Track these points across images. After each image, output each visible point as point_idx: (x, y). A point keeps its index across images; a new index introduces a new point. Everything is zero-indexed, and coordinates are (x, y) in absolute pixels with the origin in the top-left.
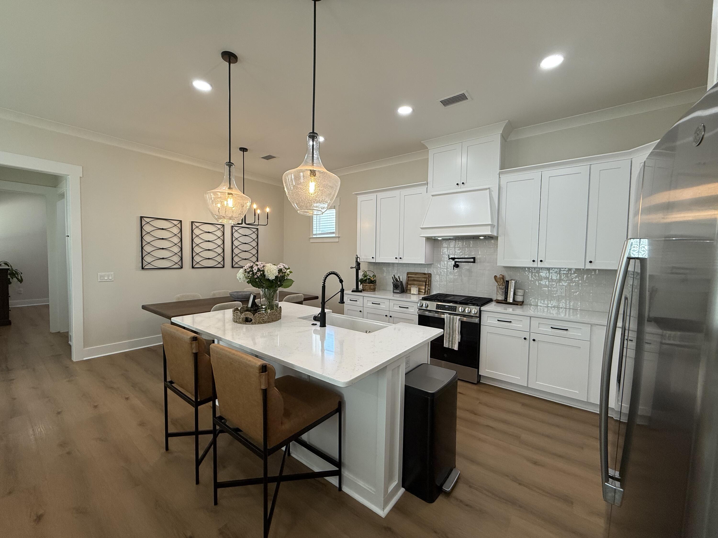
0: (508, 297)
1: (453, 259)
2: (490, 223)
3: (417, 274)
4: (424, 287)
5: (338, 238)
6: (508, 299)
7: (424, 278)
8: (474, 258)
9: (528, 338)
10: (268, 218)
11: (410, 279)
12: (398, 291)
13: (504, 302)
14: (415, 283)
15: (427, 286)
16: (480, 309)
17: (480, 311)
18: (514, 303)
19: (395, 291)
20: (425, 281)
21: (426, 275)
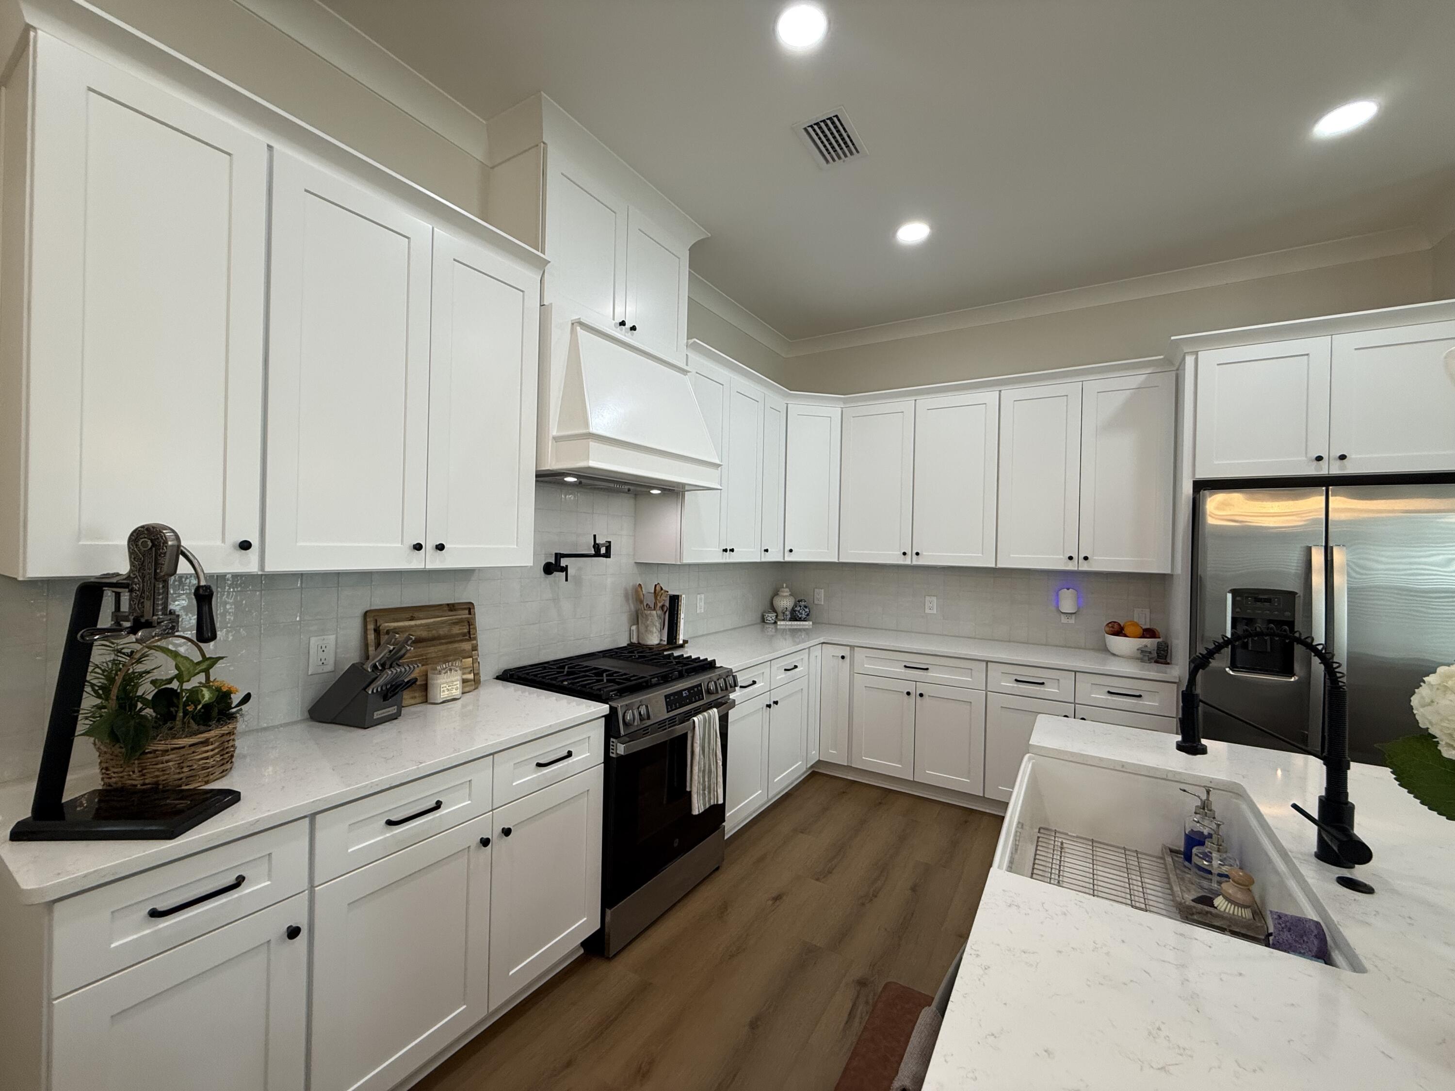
7: (458, 622)
8: (609, 545)
12: (393, 710)
19: (379, 714)
20: (464, 635)
21: (455, 610)
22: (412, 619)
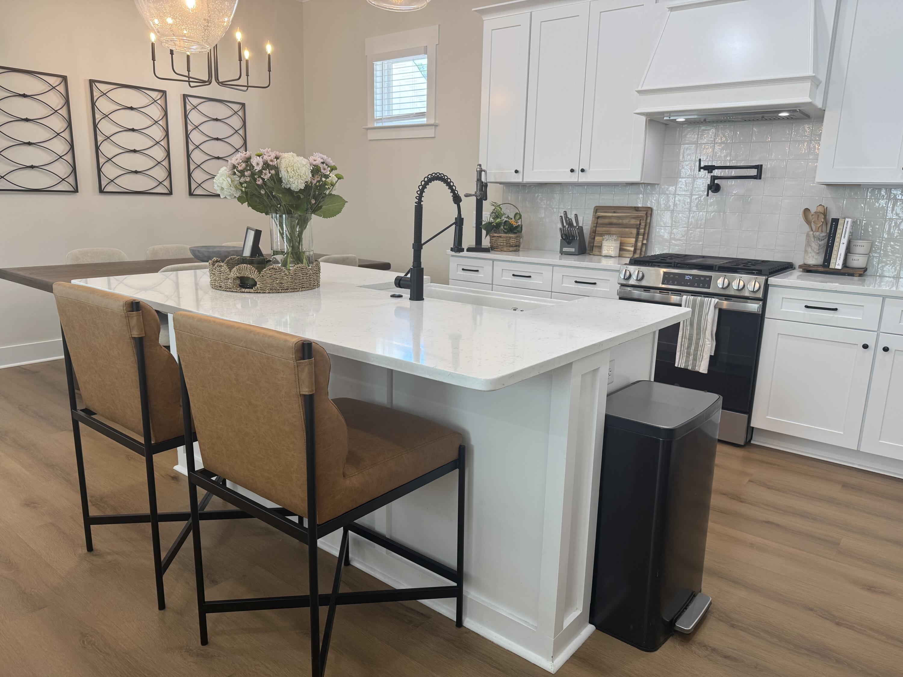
0: (833, 256)
1: (710, 169)
2: (810, 73)
3: (618, 211)
4: (633, 240)
5: (434, 127)
6: (832, 261)
7: (636, 218)
8: (759, 168)
9: (871, 344)
10: (270, 71)
11: (600, 221)
12: (572, 250)
13: (821, 269)
14: (613, 229)
15: (641, 237)
16: (767, 281)
17: (767, 286)
18: (846, 270)
19: (565, 249)
20: (637, 225)
21: (640, 211)
22: (614, 212)
